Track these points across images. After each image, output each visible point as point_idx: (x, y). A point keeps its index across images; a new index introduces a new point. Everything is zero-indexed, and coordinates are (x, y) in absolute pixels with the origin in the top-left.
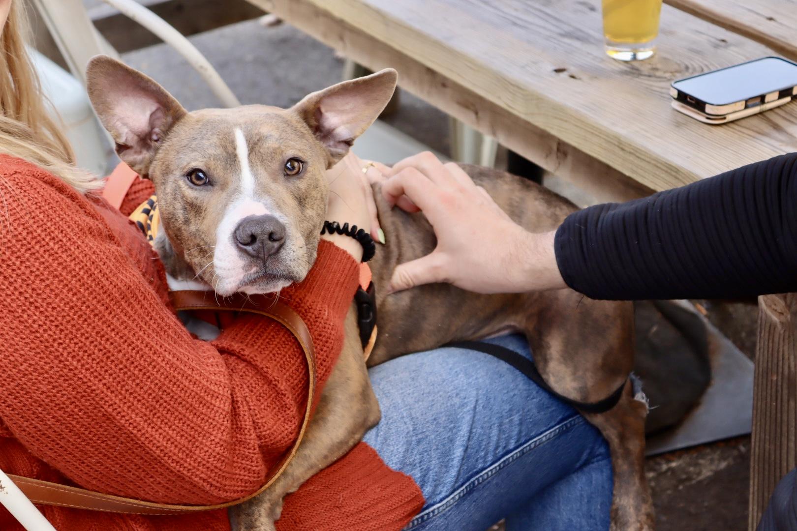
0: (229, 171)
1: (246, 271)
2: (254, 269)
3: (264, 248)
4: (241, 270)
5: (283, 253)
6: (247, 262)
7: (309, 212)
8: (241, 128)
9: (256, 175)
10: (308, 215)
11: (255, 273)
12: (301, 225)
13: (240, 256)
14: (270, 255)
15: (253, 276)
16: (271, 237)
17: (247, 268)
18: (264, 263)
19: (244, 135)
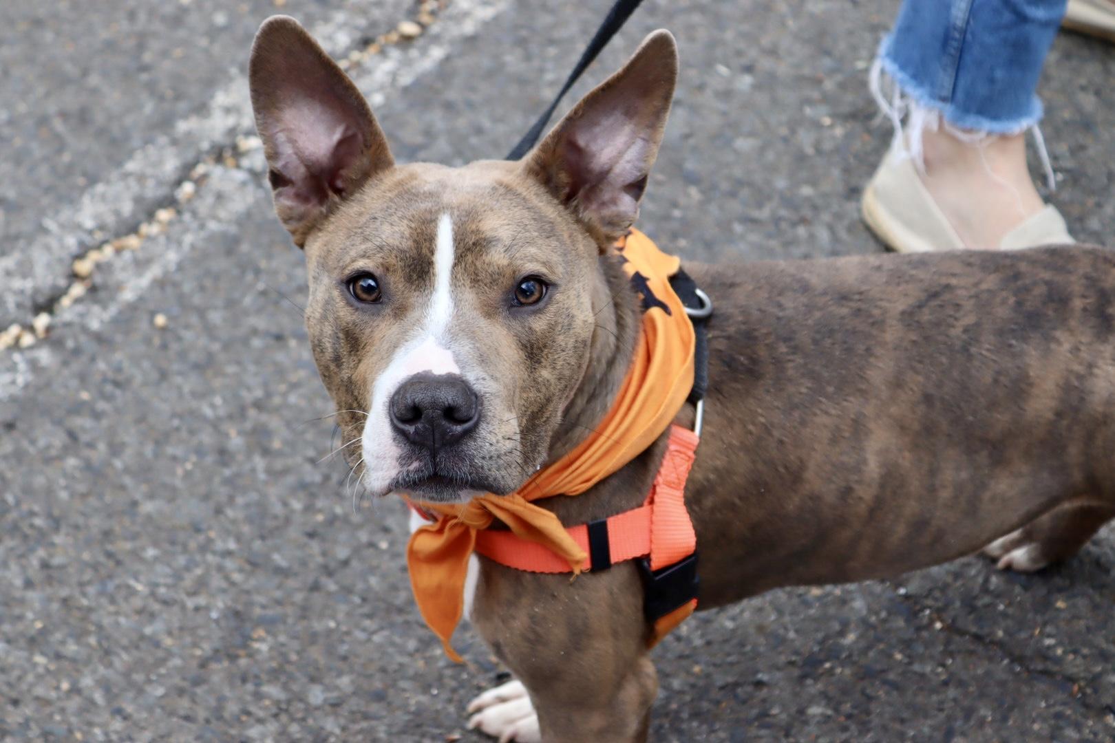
0: (413, 287)
1: (402, 465)
2: (415, 465)
3: (433, 431)
4: (395, 463)
5: (470, 447)
6: (405, 450)
7: (545, 374)
8: (452, 215)
9: (457, 302)
10: (540, 379)
11: (417, 471)
12: (525, 395)
13: (394, 439)
14: (444, 445)
15: (411, 475)
16: (450, 413)
17: (404, 460)
18: (433, 456)
19: (453, 229)
